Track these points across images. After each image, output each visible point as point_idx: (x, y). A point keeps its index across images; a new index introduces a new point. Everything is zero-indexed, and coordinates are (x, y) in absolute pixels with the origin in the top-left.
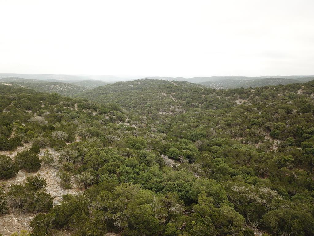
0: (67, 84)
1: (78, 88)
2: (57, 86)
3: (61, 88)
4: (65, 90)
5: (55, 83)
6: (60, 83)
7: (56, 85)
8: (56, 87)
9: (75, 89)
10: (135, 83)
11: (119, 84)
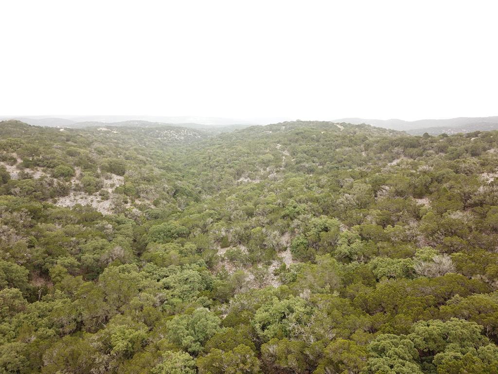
0: (188, 130)
1: (204, 135)
2: (172, 132)
3: (177, 136)
4: (182, 138)
5: (170, 128)
6: (177, 127)
7: (171, 130)
8: (170, 133)
9: (199, 137)
10: (275, 128)
11: (252, 129)
